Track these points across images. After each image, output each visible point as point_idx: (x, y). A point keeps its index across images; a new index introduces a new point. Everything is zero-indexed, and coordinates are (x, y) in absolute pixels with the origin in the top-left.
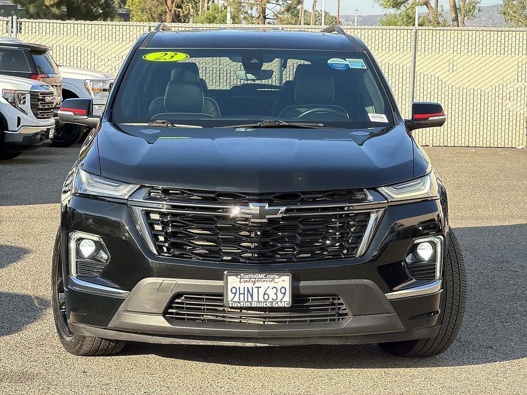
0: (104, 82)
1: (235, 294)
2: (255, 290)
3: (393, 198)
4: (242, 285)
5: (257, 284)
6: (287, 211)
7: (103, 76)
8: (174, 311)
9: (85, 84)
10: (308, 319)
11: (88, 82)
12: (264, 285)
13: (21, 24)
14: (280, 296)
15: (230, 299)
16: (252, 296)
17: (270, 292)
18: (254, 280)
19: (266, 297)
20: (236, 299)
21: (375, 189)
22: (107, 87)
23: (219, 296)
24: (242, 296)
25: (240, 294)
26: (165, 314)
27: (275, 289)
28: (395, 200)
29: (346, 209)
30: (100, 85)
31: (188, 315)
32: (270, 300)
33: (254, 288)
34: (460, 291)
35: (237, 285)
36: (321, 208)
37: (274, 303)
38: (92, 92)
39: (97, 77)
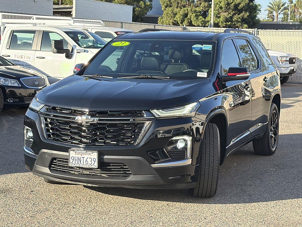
0: (286, 57)
1: (73, 160)
2: (82, 159)
3: (160, 116)
4: (76, 156)
5: (83, 156)
6: (99, 120)
7: (286, 55)
8: (53, 166)
9: (277, 58)
10: (111, 175)
11: (279, 57)
12: (86, 157)
13: (258, 32)
14: (93, 162)
15: (71, 162)
16: (80, 161)
17: (89, 160)
18: (81, 153)
19: (87, 162)
20: (74, 162)
21: (149, 111)
22: (288, 59)
23: (66, 160)
24: (76, 161)
25: (75, 160)
26: (50, 167)
27: (91, 159)
28: (160, 117)
29: (130, 120)
30: (284, 59)
31: (59, 168)
32: (89, 164)
33: (81, 158)
34: (213, 165)
35: (74, 155)
36: (118, 119)
37: (90, 166)
38: (280, 62)
39: (283, 55)
